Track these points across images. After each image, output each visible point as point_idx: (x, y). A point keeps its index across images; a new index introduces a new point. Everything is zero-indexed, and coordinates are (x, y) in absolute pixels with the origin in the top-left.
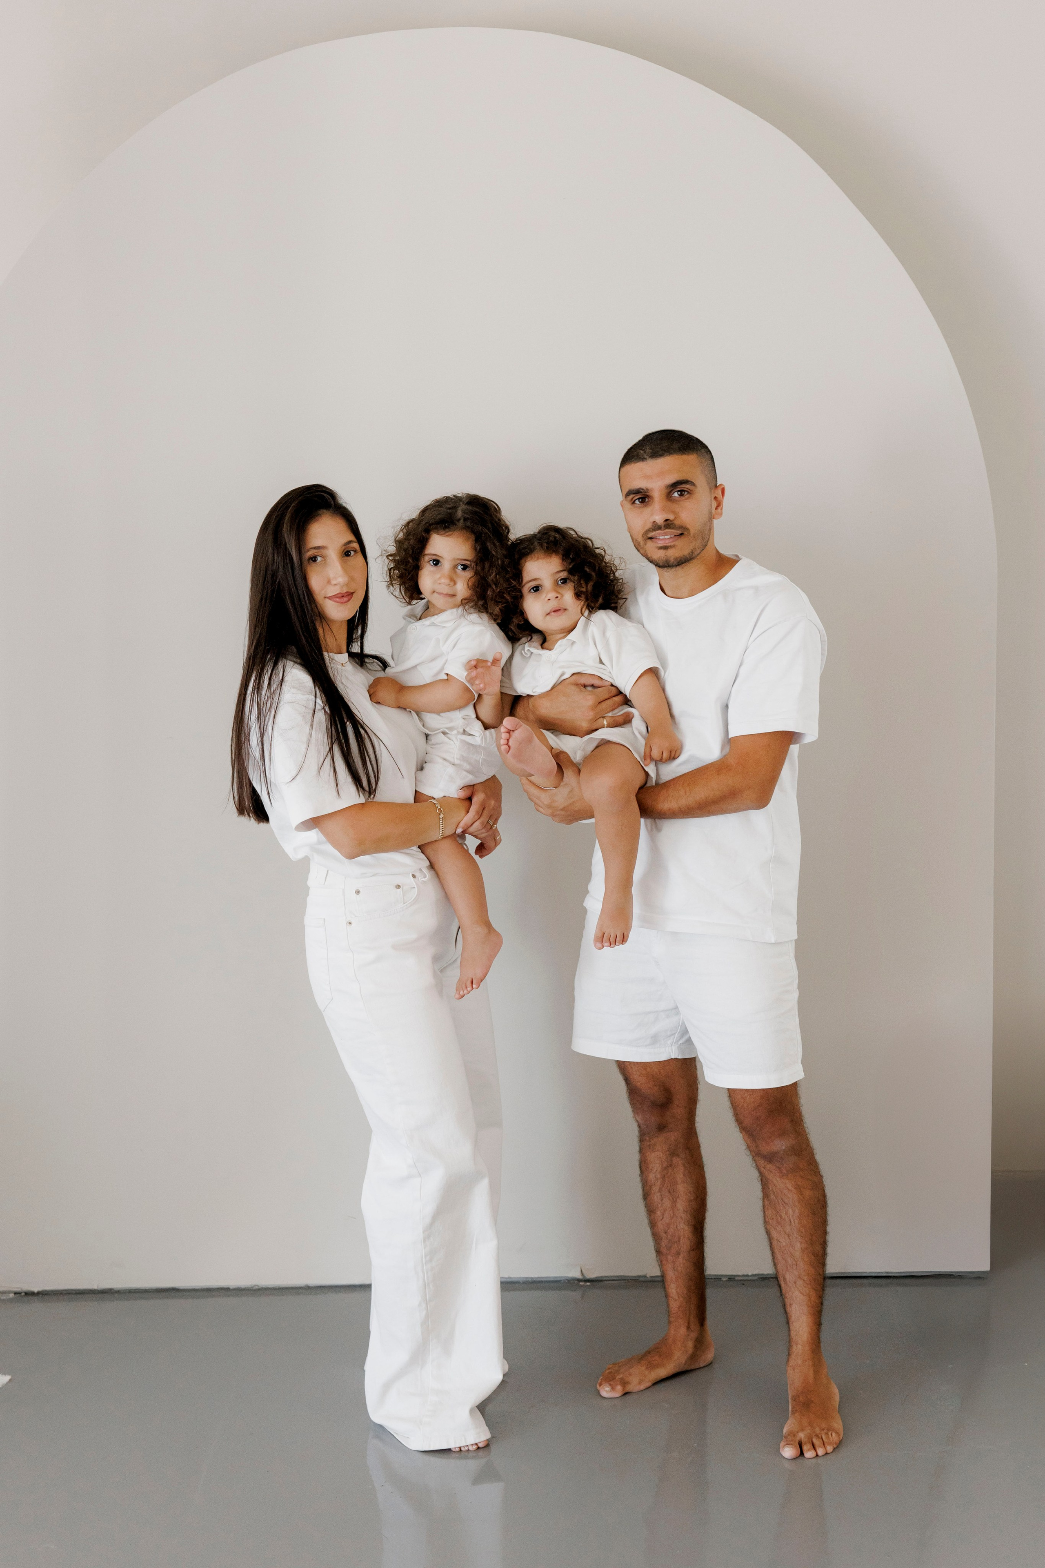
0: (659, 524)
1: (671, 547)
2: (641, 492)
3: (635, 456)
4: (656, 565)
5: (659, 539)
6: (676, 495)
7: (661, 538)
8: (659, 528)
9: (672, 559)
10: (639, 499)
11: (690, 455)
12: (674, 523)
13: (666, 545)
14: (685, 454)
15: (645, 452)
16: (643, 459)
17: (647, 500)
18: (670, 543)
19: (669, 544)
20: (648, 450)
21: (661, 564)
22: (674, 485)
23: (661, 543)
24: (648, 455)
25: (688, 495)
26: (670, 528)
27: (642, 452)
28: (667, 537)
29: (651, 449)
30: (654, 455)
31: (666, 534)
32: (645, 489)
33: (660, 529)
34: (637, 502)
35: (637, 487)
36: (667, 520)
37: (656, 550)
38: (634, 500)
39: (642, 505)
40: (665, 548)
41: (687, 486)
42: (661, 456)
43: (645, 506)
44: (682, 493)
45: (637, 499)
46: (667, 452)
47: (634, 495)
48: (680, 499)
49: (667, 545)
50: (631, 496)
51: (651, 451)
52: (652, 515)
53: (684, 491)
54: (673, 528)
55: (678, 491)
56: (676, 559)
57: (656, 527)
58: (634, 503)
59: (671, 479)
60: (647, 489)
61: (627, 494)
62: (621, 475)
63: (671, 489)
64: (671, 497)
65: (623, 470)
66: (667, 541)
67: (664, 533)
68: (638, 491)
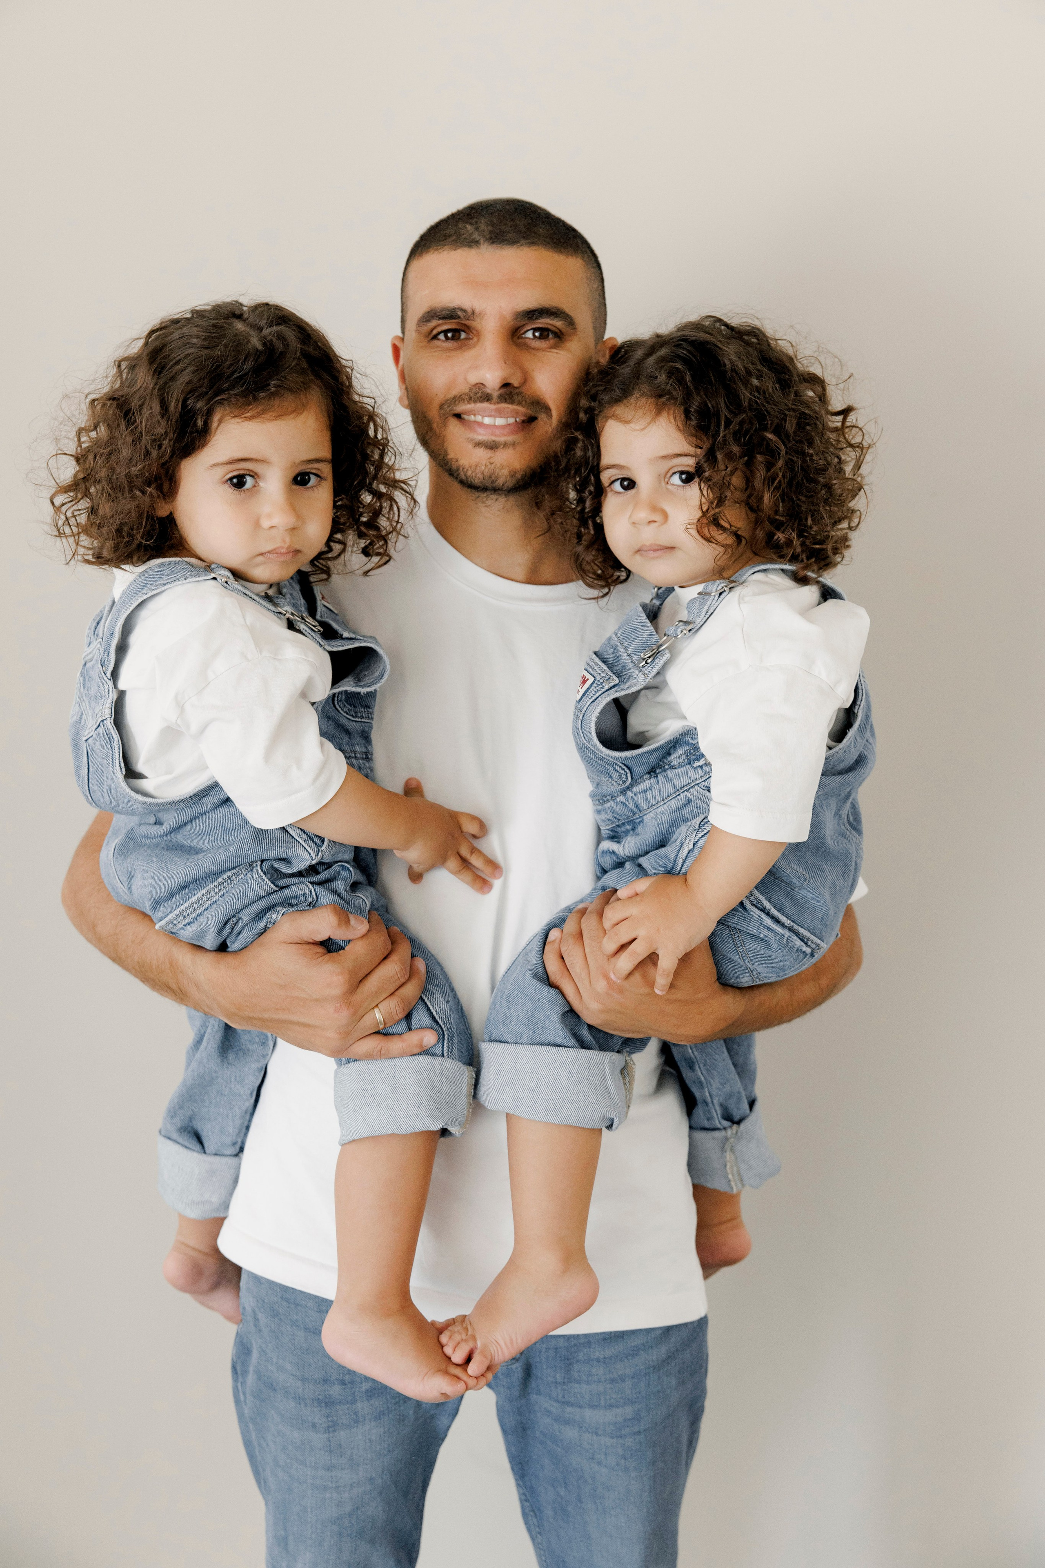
0: (489, 391)
1: (505, 445)
2: (459, 317)
3: (450, 236)
4: (462, 482)
5: (481, 424)
6: (530, 334)
7: (487, 421)
8: (487, 398)
9: (505, 472)
10: (445, 332)
11: (570, 257)
12: (521, 393)
13: (494, 438)
14: (561, 252)
15: (477, 229)
16: (472, 243)
17: (463, 335)
18: (504, 435)
19: (502, 439)
20: (483, 227)
21: (476, 481)
22: (532, 314)
23: (482, 435)
24: (484, 236)
25: (556, 339)
26: (512, 403)
27: (469, 227)
28: (500, 421)
29: (492, 224)
30: (497, 238)
31: (500, 413)
32: (469, 310)
33: (488, 400)
34: (442, 337)
35: (452, 305)
36: (506, 385)
37: (470, 446)
38: (435, 332)
39: (450, 344)
40: (492, 446)
41: (558, 323)
42: (512, 242)
43: (459, 348)
44: (544, 333)
45: (439, 333)
46: (524, 237)
47: (441, 322)
48: (537, 344)
49: (497, 439)
50: (434, 323)
51: (490, 228)
52: (476, 367)
53: (547, 330)
54: (520, 404)
55: (535, 330)
56: (513, 474)
57: (480, 395)
58: (435, 337)
59: (528, 299)
60: (473, 312)
61: (423, 317)
62: (411, 275)
63: (523, 323)
64: (519, 338)
65: (416, 264)
66: (498, 432)
67: (496, 410)
68: (451, 314)
